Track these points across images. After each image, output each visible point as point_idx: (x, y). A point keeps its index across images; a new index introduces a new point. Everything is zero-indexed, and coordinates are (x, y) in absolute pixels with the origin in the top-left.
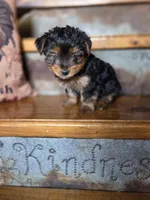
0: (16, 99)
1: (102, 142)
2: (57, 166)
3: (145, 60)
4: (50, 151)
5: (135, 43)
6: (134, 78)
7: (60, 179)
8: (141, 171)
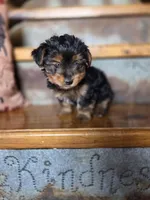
1: (100, 151)
2: (53, 180)
3: (137, 69)
4: (45, 163)
5: (127, 52)
7: (56, 194)
8: (141, 181)
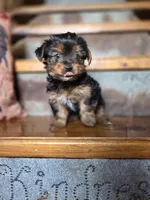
0: (4, 118)
1: (95, 162)
4: (38, 174)
6: (126, 98)
